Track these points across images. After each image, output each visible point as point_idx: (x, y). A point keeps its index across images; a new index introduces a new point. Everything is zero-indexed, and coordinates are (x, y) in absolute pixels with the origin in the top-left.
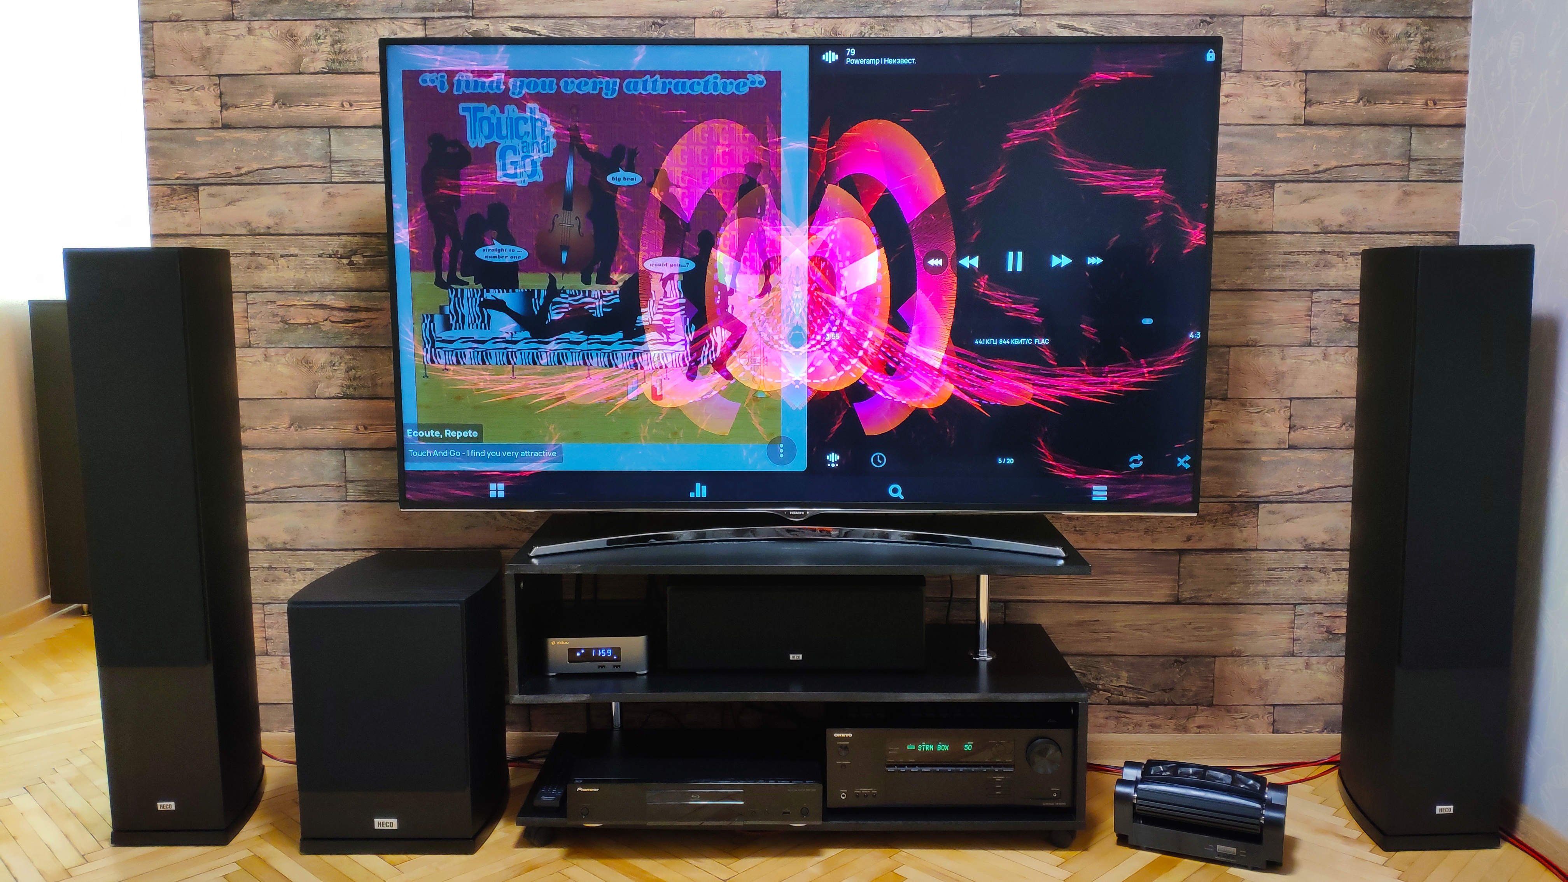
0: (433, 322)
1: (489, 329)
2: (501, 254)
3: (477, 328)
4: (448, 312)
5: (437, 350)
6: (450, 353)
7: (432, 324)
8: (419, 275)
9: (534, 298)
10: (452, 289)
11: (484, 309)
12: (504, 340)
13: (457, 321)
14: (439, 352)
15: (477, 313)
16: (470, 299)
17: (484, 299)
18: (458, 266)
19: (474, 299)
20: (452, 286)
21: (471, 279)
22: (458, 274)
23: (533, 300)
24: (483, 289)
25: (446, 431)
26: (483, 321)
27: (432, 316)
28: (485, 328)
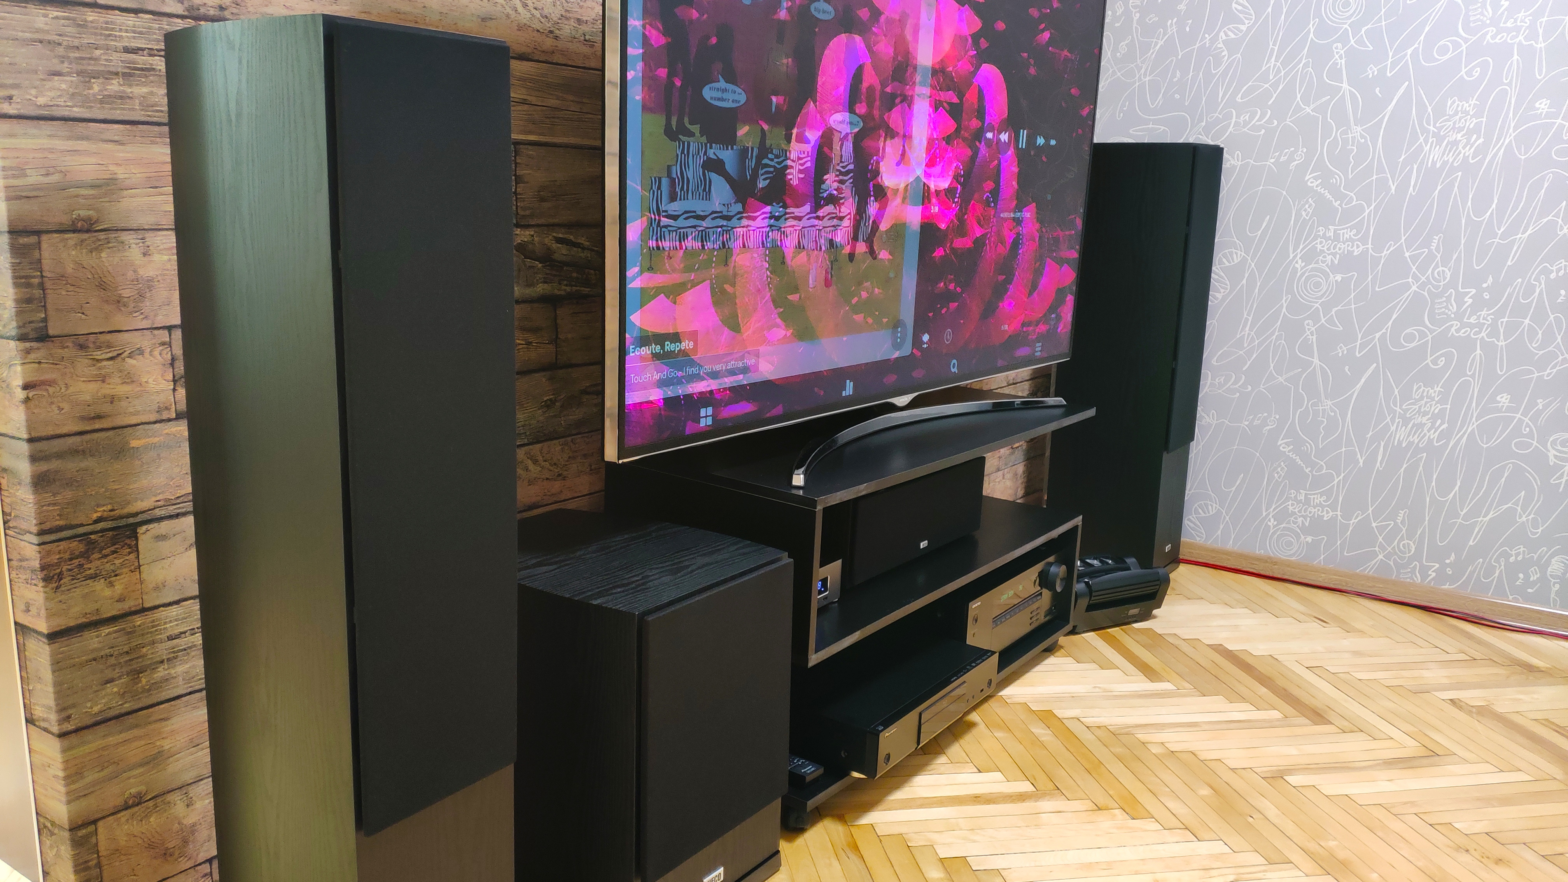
0: (660, 189)
1: (709, 200)
2: (725, 96)
3: (699, 199)
4: (674, 176)
5: (663, 229)
6: (674, 233)
7: (659, 191)
8: (650, 117)
9: (748, 158)
10: (679, 140)
11: (706, 171)
12: (720, 214)
13: (682, 189)
14: (664, 232)
15: (700, 178)
16: (695, 156)
17: (707, 157)
18: (687, 110)
19: (698, 156)
20: (680, 137)
21: (695, 129)
22: (686, 120)
23: (747, 160)
24: (707, 143)
25: (666, 343)
26: (704, 190)
27: (660, 179)
28: (706, 199)
